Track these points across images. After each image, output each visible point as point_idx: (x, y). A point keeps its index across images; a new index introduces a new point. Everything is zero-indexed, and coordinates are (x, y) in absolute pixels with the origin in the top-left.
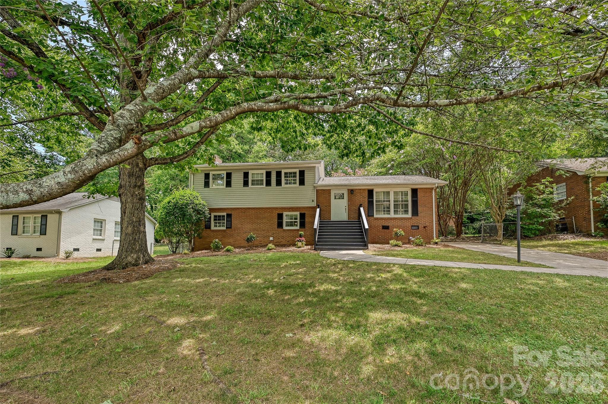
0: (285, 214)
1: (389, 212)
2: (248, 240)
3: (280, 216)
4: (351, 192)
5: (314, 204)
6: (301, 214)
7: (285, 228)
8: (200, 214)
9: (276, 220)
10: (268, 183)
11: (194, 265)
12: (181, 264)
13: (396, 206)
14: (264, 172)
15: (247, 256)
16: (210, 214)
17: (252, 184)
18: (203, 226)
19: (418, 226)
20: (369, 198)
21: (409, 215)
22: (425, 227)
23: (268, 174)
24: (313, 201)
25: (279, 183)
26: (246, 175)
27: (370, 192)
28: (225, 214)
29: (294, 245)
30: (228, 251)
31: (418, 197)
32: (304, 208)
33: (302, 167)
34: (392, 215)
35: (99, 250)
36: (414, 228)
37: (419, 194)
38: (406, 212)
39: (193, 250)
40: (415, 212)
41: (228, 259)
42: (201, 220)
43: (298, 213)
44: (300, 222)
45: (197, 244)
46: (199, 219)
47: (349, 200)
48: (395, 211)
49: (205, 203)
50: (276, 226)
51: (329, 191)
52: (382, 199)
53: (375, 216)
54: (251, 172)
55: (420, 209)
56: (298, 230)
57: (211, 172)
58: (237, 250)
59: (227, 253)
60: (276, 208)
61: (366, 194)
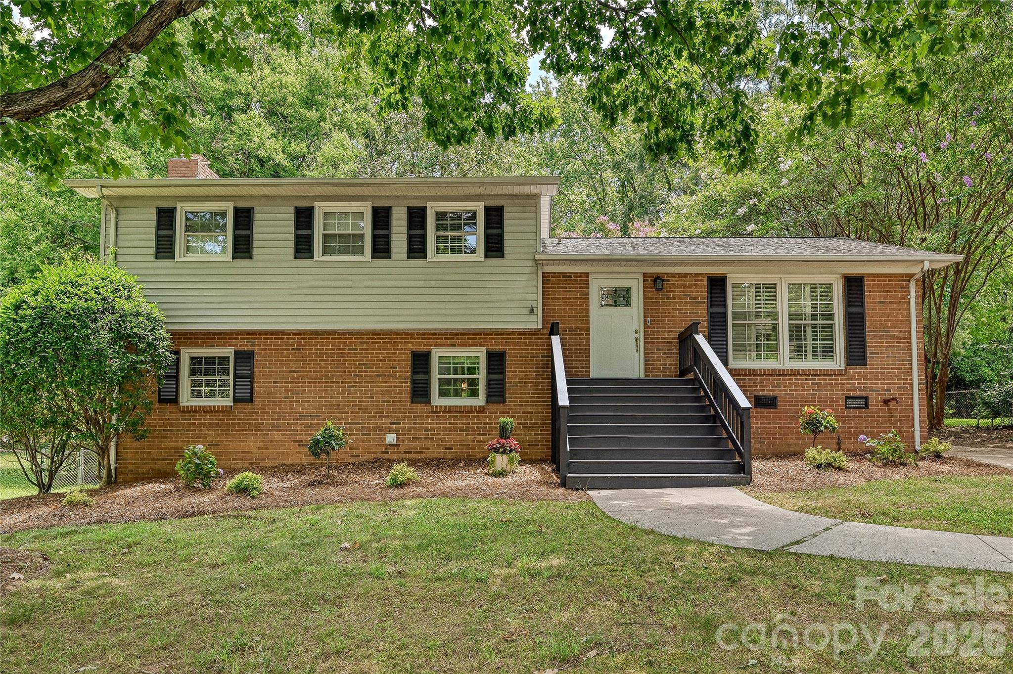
0: (437, 353)
1: (774, 350)
2: (319, 448)
3: (421, 362)
4: (654, 281)
5: (536, 322)
6: (490, 356)
7: (437, 401)
8: (138, 352)
9: (405, 374)
10: (381, 248)
11: (88, 576)
12: (33, 570)
13: (796, 333)
14: (366, 208)
16: (177, 353)
17: (326, 251)
18: (149, 394)
19: (866, 399)
20: (711, 304)
21: (838, 362)
22: (886, 402)
23: (381, 217)
24: (532, 311)
25: (417, 249)
26: (304, 217)
27: (717, 285)
28: (228, 352)
29: (483, 462)
30: (242, 490)
31: (868, 301)
32: (498, 334)
33: (497, 197)
34: (785, 360)
36: (856, 403)
37: (871, 295)
38: (828, 351)
39: (113, 482)
40: (856, 352)
41: (245, 535)
42: (141, 374)
43: (480, 353)
44: (489, 382)
45: (128, 456)
46: (133, 367)
47: (647, 311)
48: (792, 349)
49: (156, 313)
50: (406, 395)
51: (584, 279)
52: (753, 309)
53: (732, 363)
54: (320, 208)
55: (871, 342)
56: (480, 410)
57: (179, 205)
58: (275, 484)
59: (240, 502)
60: (407, 335)
61: (702, 291)
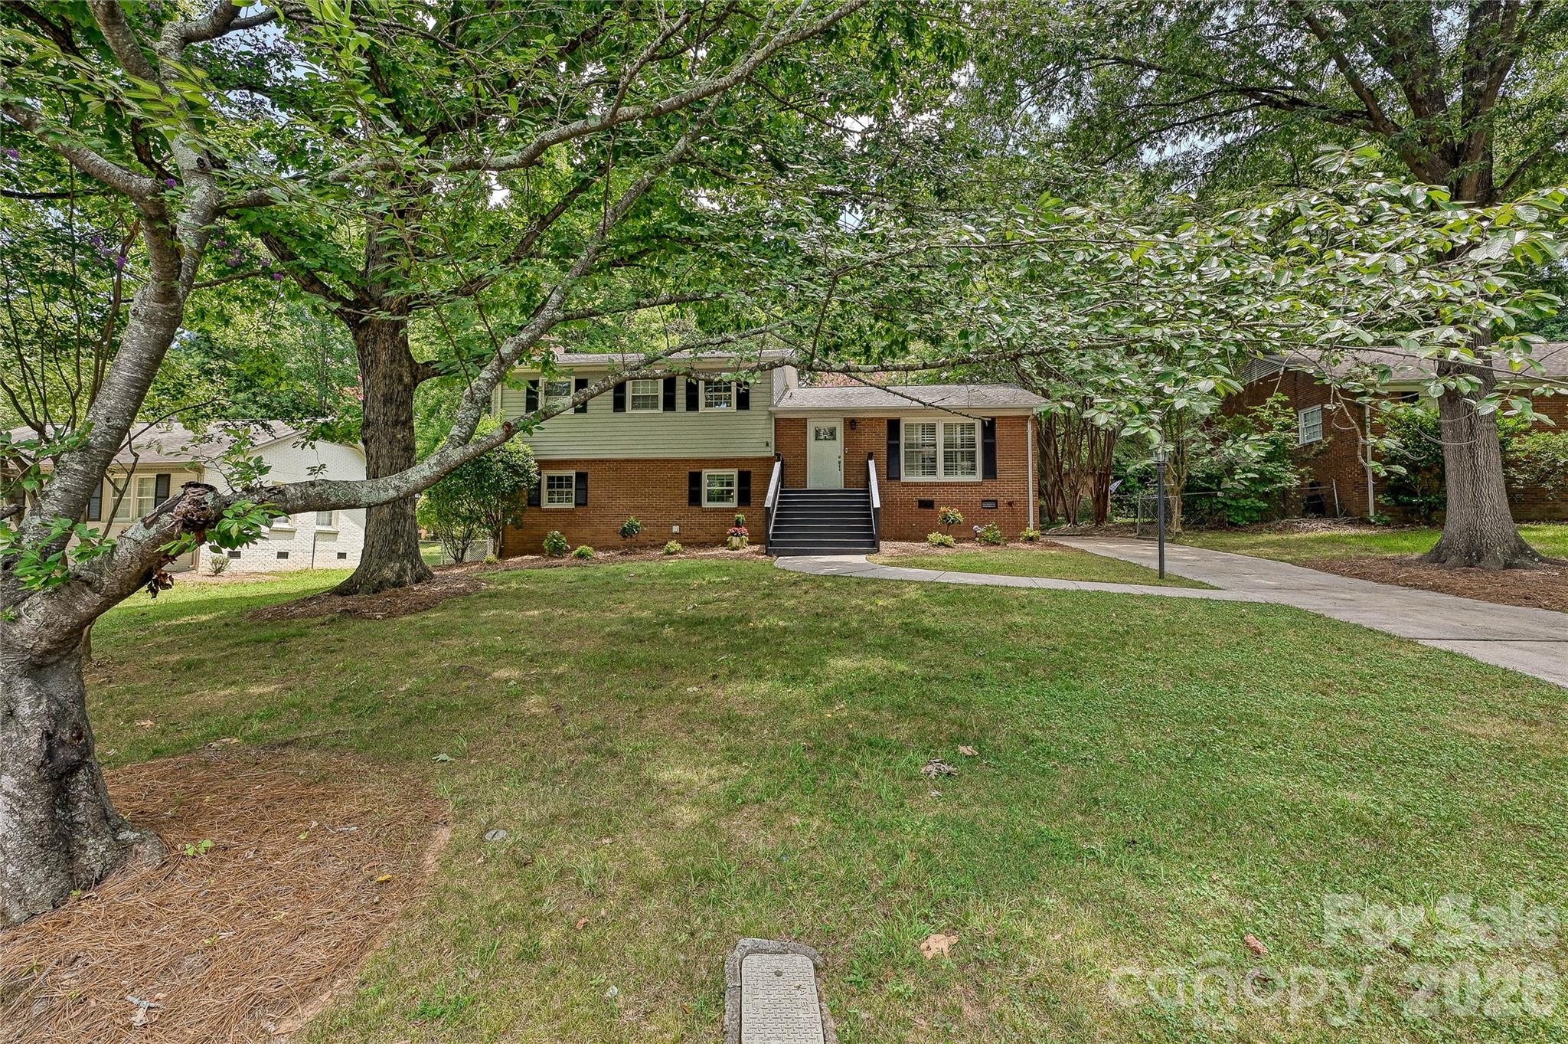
0: (706, 473)
1: (933, 470)
2: (625, 533)
3: (695, 479)
4: (852, 424)
5: (770, 452)
6: (740, 474)
7: (706, 504)
8: (520, 475)
9: (686, 487)
10: (670, 404)
11: (514, 585)
12: (488, 584)
13: (948, 456)
15: (623, 567)
16: (540, 474)
17: (634, 407)
18: (524, 502)
19: (996, 502)
20: (889, 439)
21: (978, 477)
22: (1010, 504)
23: (670, 384)
24: (767, 445)
25: (692, 404)
27: (894, 426)
28: (572, 473)
29: (725, 544)
30: (581, 556)
31: (997, 436)
32: (747, 460)
34: (941, 477)
35: (283, 555)
36: (989, 505)
37: (1000, 431)
38: (971, 469)
39: (503, 553)
40: (990, 471)
41: (584, 572)
42: (520, 488)
43: (734, 472)
44: (740, 491)
45: (509, 540)
46: (516, 484)
47: (847, 443)
48: (946, 468)
49: (529, 451)
50: (686, 501)
51: (802, 423)
52: (920, 441)
53: (904, 478)
54: (630, 384)
55: (1000, 463)
56: (734, 510)
57: (540, 379)
58: (601, 555)
59: (580, 561)
60: (686, 461)
61: (884, 431)
